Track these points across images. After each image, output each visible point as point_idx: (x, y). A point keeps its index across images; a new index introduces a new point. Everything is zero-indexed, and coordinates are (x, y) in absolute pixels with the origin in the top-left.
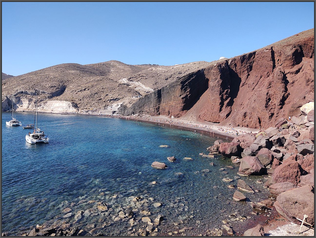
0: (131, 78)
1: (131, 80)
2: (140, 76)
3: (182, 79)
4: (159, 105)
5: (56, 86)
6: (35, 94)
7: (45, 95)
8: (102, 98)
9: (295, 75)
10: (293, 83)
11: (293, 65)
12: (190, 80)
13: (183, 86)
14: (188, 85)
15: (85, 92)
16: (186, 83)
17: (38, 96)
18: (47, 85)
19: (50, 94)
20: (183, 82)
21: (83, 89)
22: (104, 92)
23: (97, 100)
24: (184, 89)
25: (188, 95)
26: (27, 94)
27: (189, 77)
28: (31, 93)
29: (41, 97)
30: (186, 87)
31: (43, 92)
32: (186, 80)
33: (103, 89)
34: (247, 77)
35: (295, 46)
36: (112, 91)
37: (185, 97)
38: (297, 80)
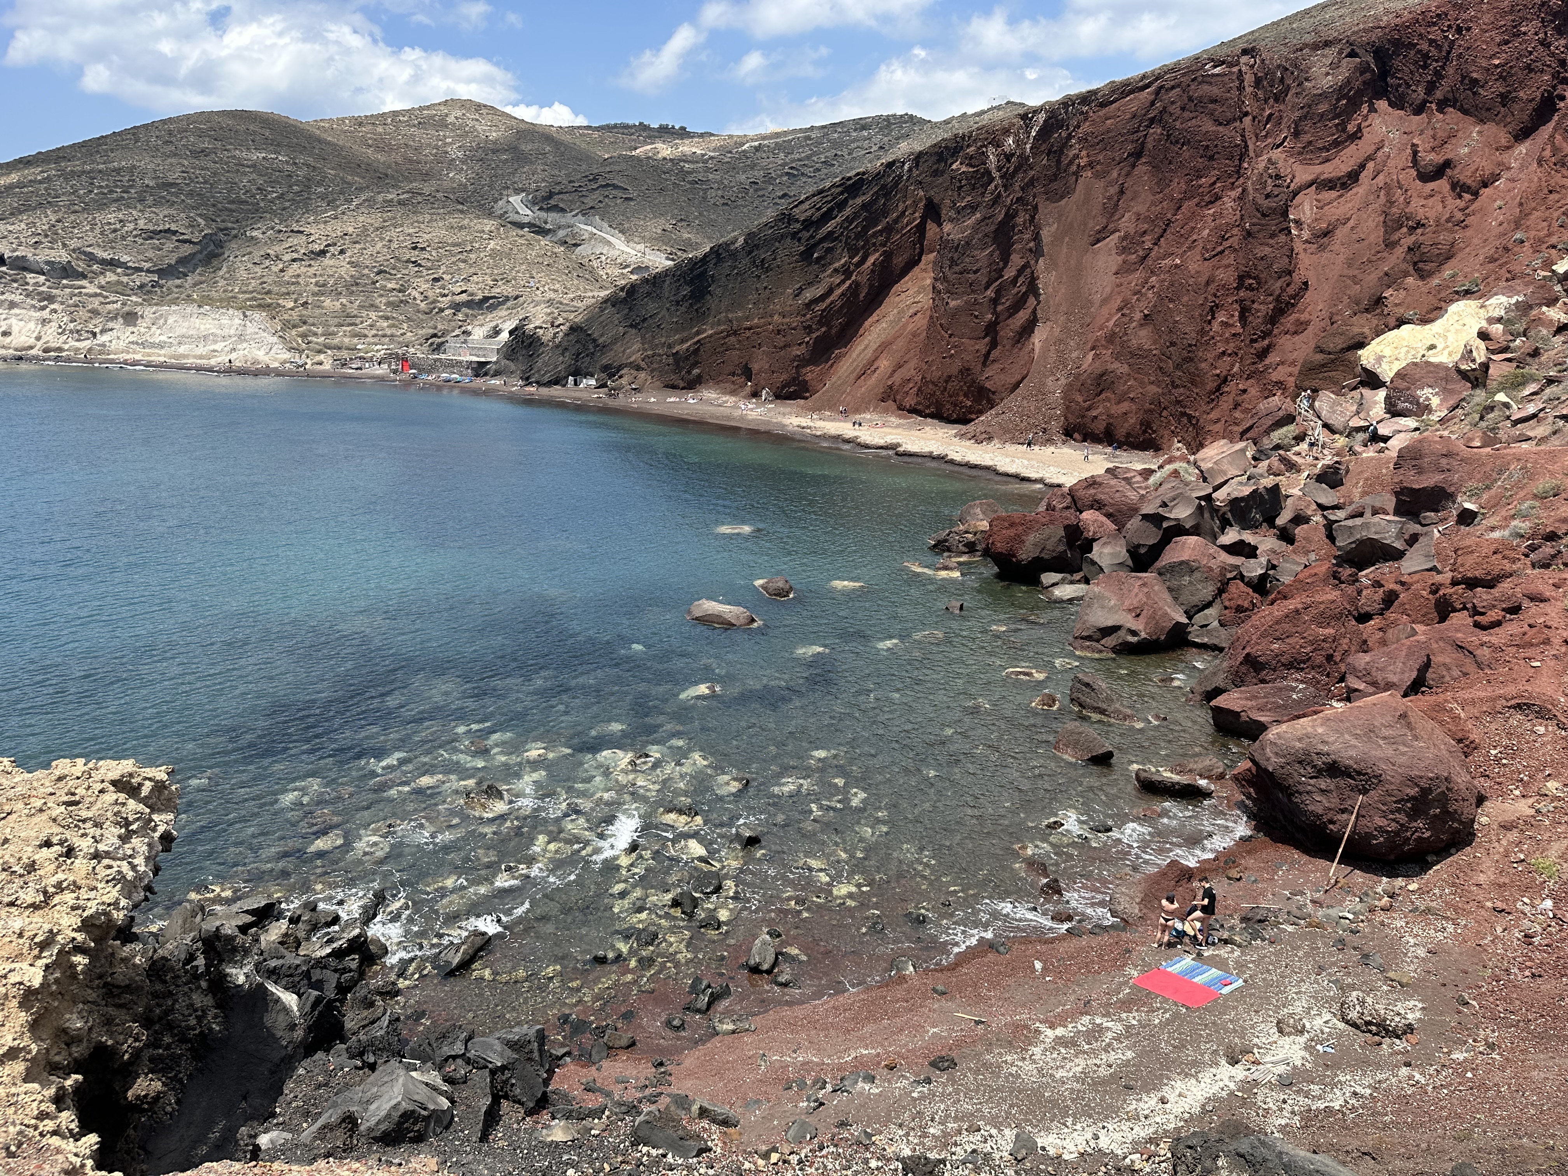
0: (551, 195)
1: (552, 202)
2: (595, 186)
3: (806, 206)
4: (698, 333)
5: (173, 227)
6: (66, 271)
7: (125, 279)
8: (415, 293)
9: (1341, 196)
10: (1326, 234)
11: (1336, 144)
12: (848, 211)
13: (812, 242)
14: (836, 238)
15: (327, 261)
16: (830, 226)
17: (84, 283)
18: (131, 226)
19: (148, 271)
20: (813, 223)
21: (317, 247)
22: (420, 265)
23: (389, 304)
24: (819, 259)
25: (839, 285)
26: (25, 269)
27: (842, 193)
28: (48, 263)
29: (101, 287)
30: (826, 245)
31: (112, 264)
32: (830, 210)
33: (415, 248)
34: (1116, 198)
35: (1353, 50)
36: (464, 261)
37: (822, 298)
38: (1349, 219)
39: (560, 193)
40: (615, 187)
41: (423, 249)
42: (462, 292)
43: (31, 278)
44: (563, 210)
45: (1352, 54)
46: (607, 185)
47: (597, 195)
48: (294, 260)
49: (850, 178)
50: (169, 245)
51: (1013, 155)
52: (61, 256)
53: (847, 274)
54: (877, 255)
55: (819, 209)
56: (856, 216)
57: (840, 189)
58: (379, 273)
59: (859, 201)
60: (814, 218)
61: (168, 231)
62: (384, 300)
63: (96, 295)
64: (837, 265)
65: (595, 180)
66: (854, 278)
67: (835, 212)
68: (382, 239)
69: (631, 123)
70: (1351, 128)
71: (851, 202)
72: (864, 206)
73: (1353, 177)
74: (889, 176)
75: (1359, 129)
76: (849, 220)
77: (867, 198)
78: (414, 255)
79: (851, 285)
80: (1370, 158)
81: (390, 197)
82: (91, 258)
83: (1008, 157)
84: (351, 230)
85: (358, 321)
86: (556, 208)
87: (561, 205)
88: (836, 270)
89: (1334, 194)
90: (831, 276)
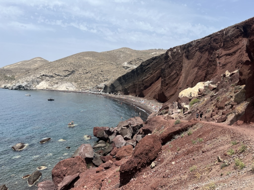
0: (131, 62)
1: (131, 63)
2: (138, 60)
3: (145, 63)
4: (129, 85)
5: (68, 70)
6: (52, 77)
7: (60, 77)
8: (99, 79)
9: (231, 57)
10: (225, 65)
11: (232, 46)
12: (153, 63)
13: (145, 69)
14: (150, 68)
15: (88, 74)
16: (149, 66)
17: (54, 78)
18: (62, 70)
19: (63, 76)
20: (145, 66)
21: (87, 72)
22: (102, 74)
23: (95, 81)
24: (146, 72)
25: (150, 76)
26: (47, 76)
27: (152, 60)
28: (50, 75)
29: (56, 79)
30: (148, 69)
31: (58, 75)
32: (149, 63)
33: (101, 72)
34: (200, 59)
35: (238, 27)
36: (108, 73)
37: (146, 78)
38: (231, 62)
39: (132, 61)
40: (141, 60)
41: (103, 72)
42: (106, 78)
43: (47, 77)
44: (132, 64)
45: (238, 28)
46: (140, 60)
47: (138, 61)
48: (83, 74)
49: (154, 58)
50: (67, 72)
51: (175, 52)
52: (51, 74)
53: (152, 74)
54: (159, 71)
55: (147, 63)
56: (154, 64)
57: (151, 60)
58: (95, 75)
59: (155, 61)
60: (146, 65)
61: (67, 70)
62: (94, 80)
63: (55, 80)
64: (150, 73)
65: (138, 59)
66: (153, 75)
67: (150, 64)
68: (97, 70)
69: (153, 49)
70: (236, 43)
71: (153, 62)
72: (156, 62)
73: (235, 52)
74: (162, 57)
75: (238, 43)
76: (153, 65)
77: (157, 61)
78: (101, 73)
79: (152, 76)
80: (240, 49)
81: (101, 63)
82: (56, 74)
83: (174, 53)
84: (93, 69)
85: (89, 83)
86: (131, 64)
87: (132, 63)
88: (150, 74)
89: (229, 57)
90: (149, 75)
